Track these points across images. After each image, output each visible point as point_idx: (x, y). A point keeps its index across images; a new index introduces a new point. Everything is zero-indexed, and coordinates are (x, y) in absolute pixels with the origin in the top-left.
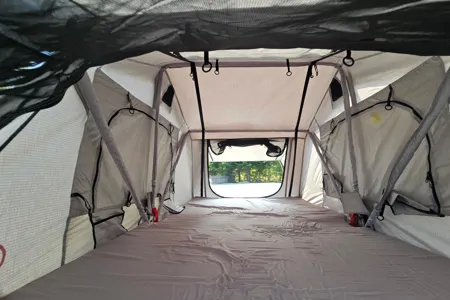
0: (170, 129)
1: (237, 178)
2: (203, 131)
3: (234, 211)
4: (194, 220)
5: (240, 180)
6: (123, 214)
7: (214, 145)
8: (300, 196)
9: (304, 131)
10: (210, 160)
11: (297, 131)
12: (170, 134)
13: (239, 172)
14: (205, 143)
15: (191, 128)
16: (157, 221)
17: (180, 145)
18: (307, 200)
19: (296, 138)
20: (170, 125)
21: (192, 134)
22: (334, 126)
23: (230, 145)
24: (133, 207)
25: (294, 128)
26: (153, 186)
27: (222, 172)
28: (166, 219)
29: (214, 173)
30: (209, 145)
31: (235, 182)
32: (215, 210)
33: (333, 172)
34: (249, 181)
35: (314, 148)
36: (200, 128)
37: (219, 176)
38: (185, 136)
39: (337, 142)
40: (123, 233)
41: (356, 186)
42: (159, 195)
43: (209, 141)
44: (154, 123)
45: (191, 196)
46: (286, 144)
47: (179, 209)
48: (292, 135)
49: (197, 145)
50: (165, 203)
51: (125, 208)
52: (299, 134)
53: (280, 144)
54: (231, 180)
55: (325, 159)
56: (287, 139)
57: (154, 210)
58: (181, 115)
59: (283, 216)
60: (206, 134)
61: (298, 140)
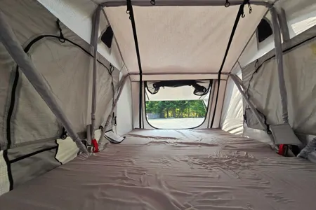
0: (111, 69)
1: (166, 115)
2: (141, 74)
3: (168, 140)
4: (133, 150)
5: (168, 117)
6: (56, 148)
7: (150, 86)
8: (220, 128)
9: (226, 74)
10: (147, 100)
11: (220, 73)
12: (110, 74)
13: (167, 111)
14: (143, 84)
15: (131, 71)
16: (96, 151)
17: (121, 85)
18: (226, 130)
19: (219, 80)
20: (111, 65)
21: (132, 76)
22: (258, 65)
23: (163, 86)
24: (69, 139)
25: (218, 71)
26: (93, 119)
27: (155, 111)
28: (106, 150)
29: (150, 112)
30: (146, 86)
31: (164, 118)
32: (152, 140)
33: (255, 107)
34: (175, 117)
35: (235, 87)
36: (138, 71)
37: (153, 113)
38: (125, 77)
39: (261, 79)
40: (55, 167)
41: (286, 119)
42: (101, 127)
43: (145, 82)
44: (92, 59)
45: (131, 128)
46: (211, 85)
47: (120, 139)
48: (216, 77)
49: (136, 86)
50: (107, 134)
51: (59, 141)
52: (222, 76)
53: (206, 85)
54: (162, 117)
55: (247, 95)
56: (211, 81)
57: (94, 142)
58: (120, 57)
59: (212, 145)
60: (143, 76)
61: (221, 81)
